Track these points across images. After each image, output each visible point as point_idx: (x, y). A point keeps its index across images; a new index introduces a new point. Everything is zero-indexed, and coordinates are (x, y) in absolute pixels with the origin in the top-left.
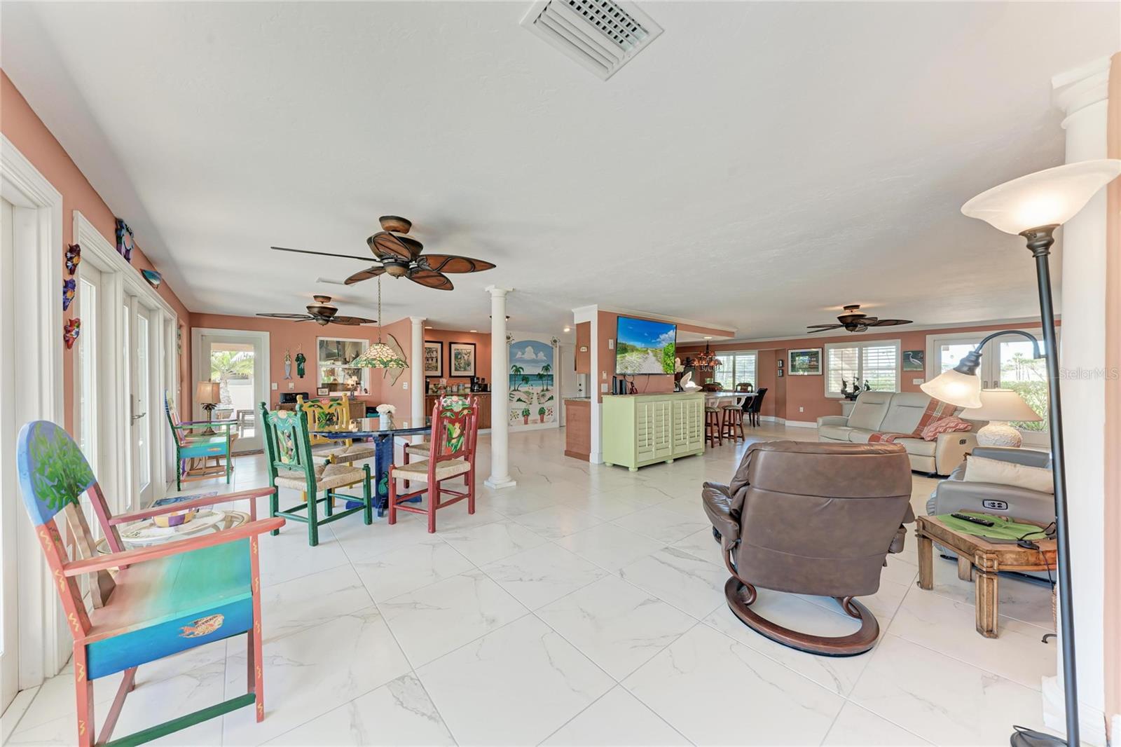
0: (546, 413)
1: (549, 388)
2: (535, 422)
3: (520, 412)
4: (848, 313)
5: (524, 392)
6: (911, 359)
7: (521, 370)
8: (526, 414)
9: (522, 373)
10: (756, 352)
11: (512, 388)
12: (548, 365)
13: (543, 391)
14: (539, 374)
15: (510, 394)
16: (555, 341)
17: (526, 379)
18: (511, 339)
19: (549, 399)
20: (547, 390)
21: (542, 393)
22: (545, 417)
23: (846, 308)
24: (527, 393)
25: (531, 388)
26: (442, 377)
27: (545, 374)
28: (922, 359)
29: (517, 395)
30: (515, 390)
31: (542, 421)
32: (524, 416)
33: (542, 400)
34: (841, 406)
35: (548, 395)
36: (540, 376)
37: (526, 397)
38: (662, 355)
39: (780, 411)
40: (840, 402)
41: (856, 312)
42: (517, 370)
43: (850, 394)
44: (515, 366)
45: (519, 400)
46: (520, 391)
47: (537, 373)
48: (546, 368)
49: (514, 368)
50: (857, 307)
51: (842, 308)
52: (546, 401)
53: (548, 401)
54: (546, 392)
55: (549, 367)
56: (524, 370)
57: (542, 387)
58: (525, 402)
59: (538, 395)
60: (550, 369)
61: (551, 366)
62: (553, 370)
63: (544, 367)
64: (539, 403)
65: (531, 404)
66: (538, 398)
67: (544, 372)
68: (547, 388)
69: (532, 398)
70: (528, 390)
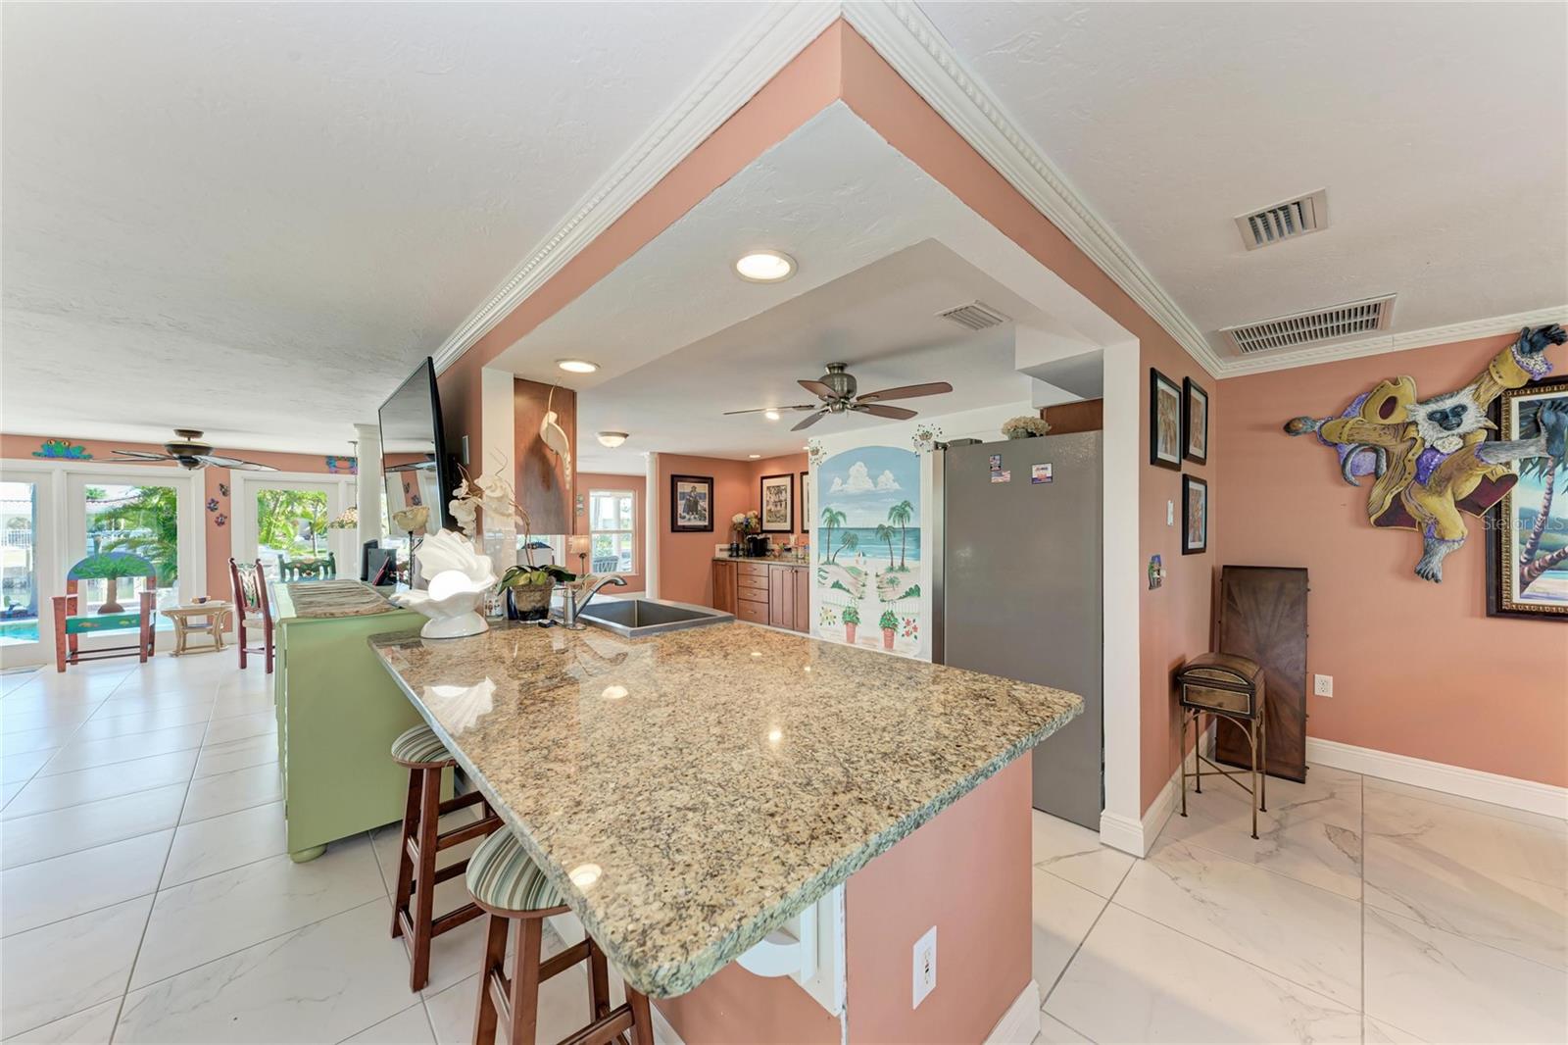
0: (901, 629)
1: (909, 563)
2: (872, 644)
3: (838, 613)
5: (847, 569)
7: (840, 518)
8: (851, 619)
9: (843, 525)
11: (824, 559)
12: (906, 504)
13: (891, 569)
14: (881, 527)
15: (821, 570)
16: (927, 436)
17: (851, 540)
18: (820, 453)
19: (908, 594)
20: (902, 568)
21: (894, 575)
22: (897, 638)
24: (853, 571)
25: (862, 559)
26: (791, 531)
27: (896, 526)
29: (832, 574)
30: (828, 563)
31: (887, 645)
32: (846, 623)
33: (890, 594)
35: (906, 583)
36: (884, 533)
37: (851, 580)
42: (833, 519)
44: (827, 510)
45: (837, 585)
46: (837, 565)
47: (876, 526)
48: (901, 512)
49: (828, 515)
52: (901, 598)
53: (904, 597)
54: (899, 575)
55: (907, 508)
56: (847, 518)
57: (890, 560)
58: (848, 591)
59: (878, 579)
60: (912, 514)
61: (913, 504)
62: (919, 515)
63: (893, 509)
64: (883, 601)
65: (860, 598)
66: (879, 588)
67: (894, 522)
68: (902, 564)
69: (864, 585)
70: (854, 564)
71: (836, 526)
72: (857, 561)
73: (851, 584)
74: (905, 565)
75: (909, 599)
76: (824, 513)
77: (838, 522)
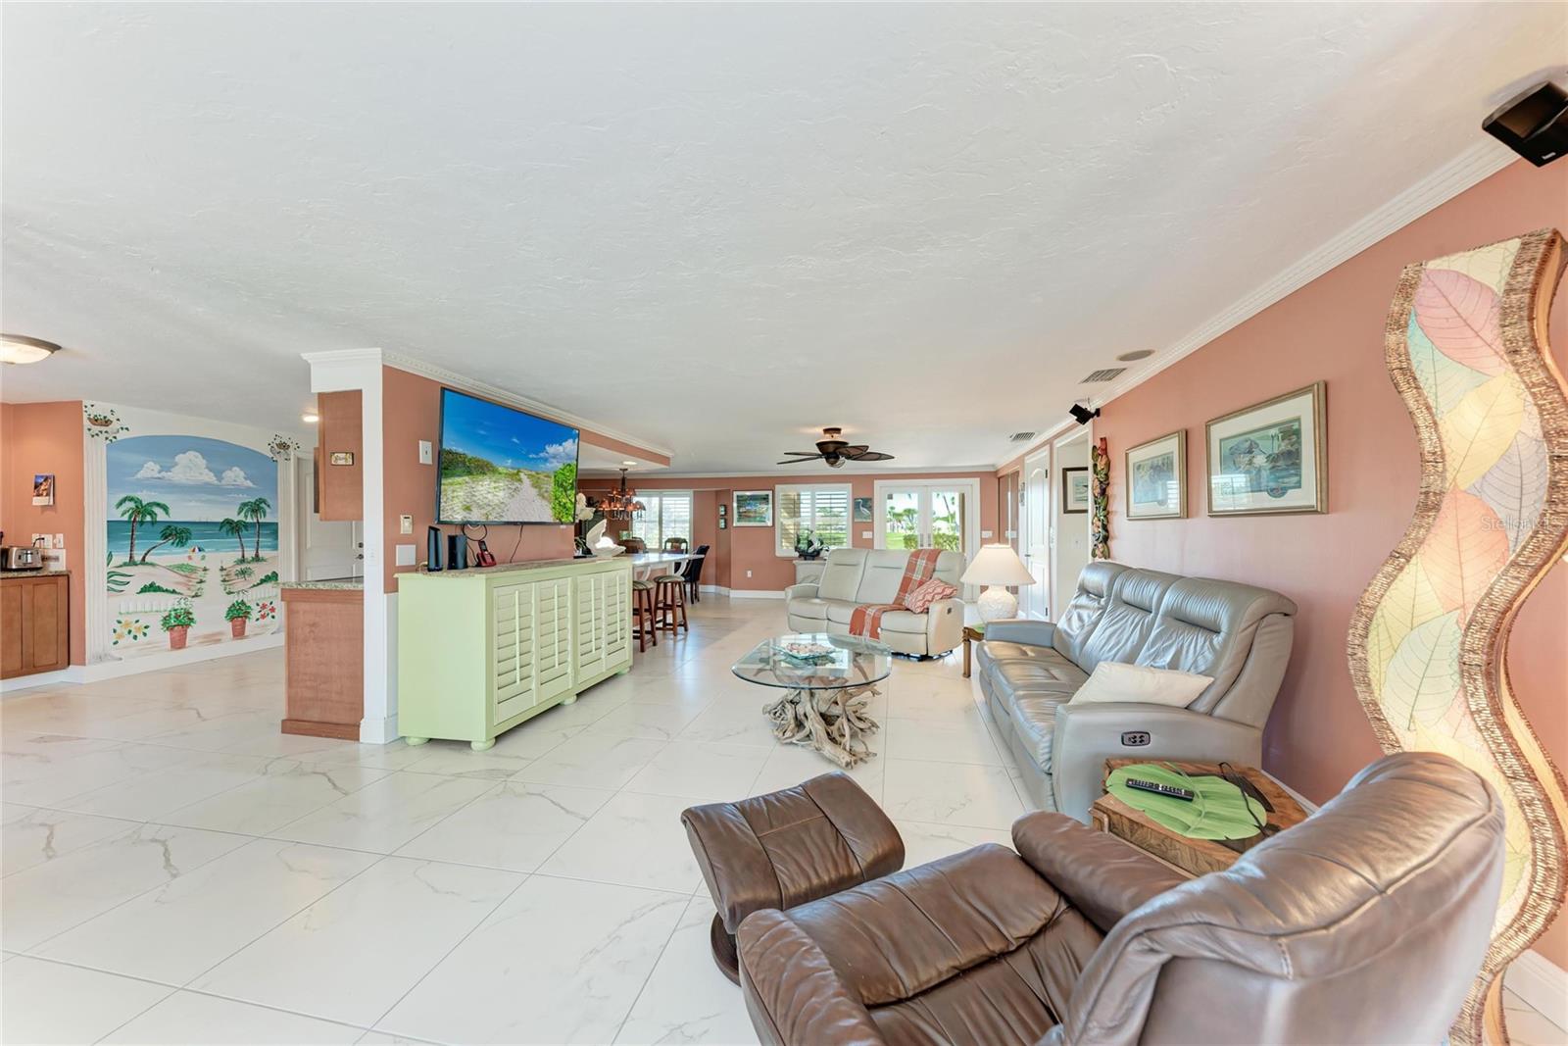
0: (255, 614)
1: (265, 554)
2: (214, 639)
3: (153, 621)
4: (827, 438)
5: (170, 568)
6: (861, 508)
7: (156, 510)
8: (179, 625)
9: (161, 516)
10: (691, 492)
12: (261, 501)
13: (243, 560)
14: (228, 522)
15: (111, 574)
16: (284, 446)
17: (177, 534)
18: (115, 425)
19: (262, 581)
20: (257, 558)
21: (243, 566)
22: (248, 624)
23: (827, 431)
25: (197, 555)
27: (249, 520)
28: (870, 508)
29: (141, 576)
30: (132, 562)
31: (239, 633)
32: (170, 628)
33: (240, 584)
34: (795, 566)
35: (260, 571)
36: (232, 528)
37: (179, 580)
38: (551, 486)
39: (723, 578)
40: (794, 562)
41: (837, 438)
42: (142, 510)
43: (803, 551)
44: (129, 499)
45: (150, 588)
46: (152, 564)
47: (218, 520)
48: (254, 507)
49: (132, 505)
50: (838, 430)
51: (820, 430)
52: (254, 586)
53: (258, 584)
54: (253, 566)
55: (263, 505)
56: (170, 511)
57: (241, 553)
58: (174, 592)
59: (224, 573)
60: (268, 510)
61: (270, 502)
62: (277, 511)
63: (245, 505)
64: (229, 593)
65: (196, 596)
66: (224, 581)
67: (246, 516)
68: (257, 555)
69: (201, 582)
70: (186, 561)
71: (148, 518)
72: (190, 558)
73: (178, 583)
74: (260, 556)
75: (264, 585)
76: (120, 504)
77: (152, 514)
